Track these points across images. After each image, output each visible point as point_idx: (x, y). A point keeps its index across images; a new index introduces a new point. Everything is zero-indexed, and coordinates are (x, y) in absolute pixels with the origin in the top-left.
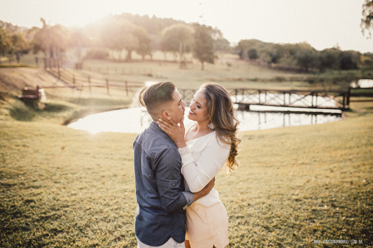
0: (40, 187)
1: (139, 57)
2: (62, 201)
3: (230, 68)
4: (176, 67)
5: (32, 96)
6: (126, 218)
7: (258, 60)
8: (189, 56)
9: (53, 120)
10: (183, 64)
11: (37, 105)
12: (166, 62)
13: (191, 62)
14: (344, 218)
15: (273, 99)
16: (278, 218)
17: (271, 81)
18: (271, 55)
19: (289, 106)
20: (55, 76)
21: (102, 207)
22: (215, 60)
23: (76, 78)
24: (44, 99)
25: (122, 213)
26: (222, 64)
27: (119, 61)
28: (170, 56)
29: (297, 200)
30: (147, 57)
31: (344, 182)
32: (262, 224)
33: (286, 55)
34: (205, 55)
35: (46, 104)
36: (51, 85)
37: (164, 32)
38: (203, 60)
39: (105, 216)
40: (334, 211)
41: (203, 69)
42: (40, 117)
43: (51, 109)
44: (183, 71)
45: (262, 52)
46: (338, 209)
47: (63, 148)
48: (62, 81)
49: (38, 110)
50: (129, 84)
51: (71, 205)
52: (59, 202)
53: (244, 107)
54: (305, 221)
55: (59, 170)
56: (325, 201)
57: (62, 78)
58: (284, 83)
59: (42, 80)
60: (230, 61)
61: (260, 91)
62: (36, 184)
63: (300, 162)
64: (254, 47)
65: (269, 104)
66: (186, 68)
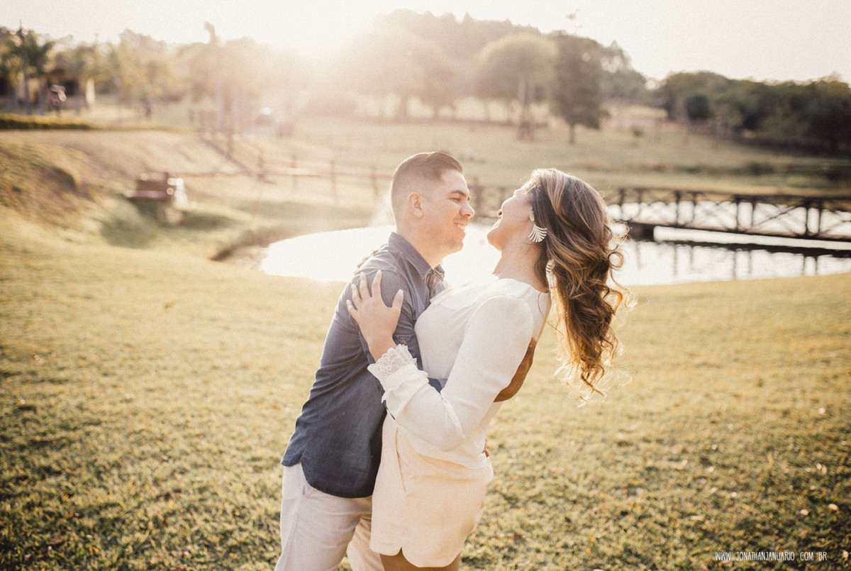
0: (67, 381)
1: (427, 112)
2: (92, 413)
3: (640, 140)
4: (509, 136)
5: (153, 194)
6: (206, 456)
7: (710, 123)
8: (540, 111)
9: (193, 247)
10: (526, 128)
11: (165, 214)
12: (487, 123)
13: (545, 125)
14: (714, 490)
15: (709, 214)
16: (550, 481)
17: (736, 173)
18: (742, 109)
19: (748, 232)
20: (220, 152)
21: (166, 429)
22: (604, 122)
23: (266, 157)
24: (182, 201)
25: (204, 444)
26: (620, 130)
27: (380, 121)
28: (497, 111)
29: (621, 444)
30: (446, 112)
31: (769, 410)
32: (505, 491)
33: (779, 111)
34: (578, 110)
35: (185, 213)
36: (206, 169)
37: (485, 53)
38: (573, 120)
39: (164, 449)
40: (699, 473)
41: (572, 141)
42: (167, 240)
43: (193, 222)
44: (525, 146)
45: (719, 102)
46: (711, 469)
47: (167, 306)
48: (236, 162)
49: (166, 226)
50: (379, 172)
51: (106, 422)
52: (86, 414)
53: (638, 230)
54: (613, 491)
55: (127, 350)
56: (691, 449)
57: (235, 156)
58: (764, 179)
59: (189, 159)
60: (642, 124)
61: (678, 196)
62: (62, 375)
63: (697, 361)
64: (701, 91)
65: (698, 227)
66: (532, 140)
